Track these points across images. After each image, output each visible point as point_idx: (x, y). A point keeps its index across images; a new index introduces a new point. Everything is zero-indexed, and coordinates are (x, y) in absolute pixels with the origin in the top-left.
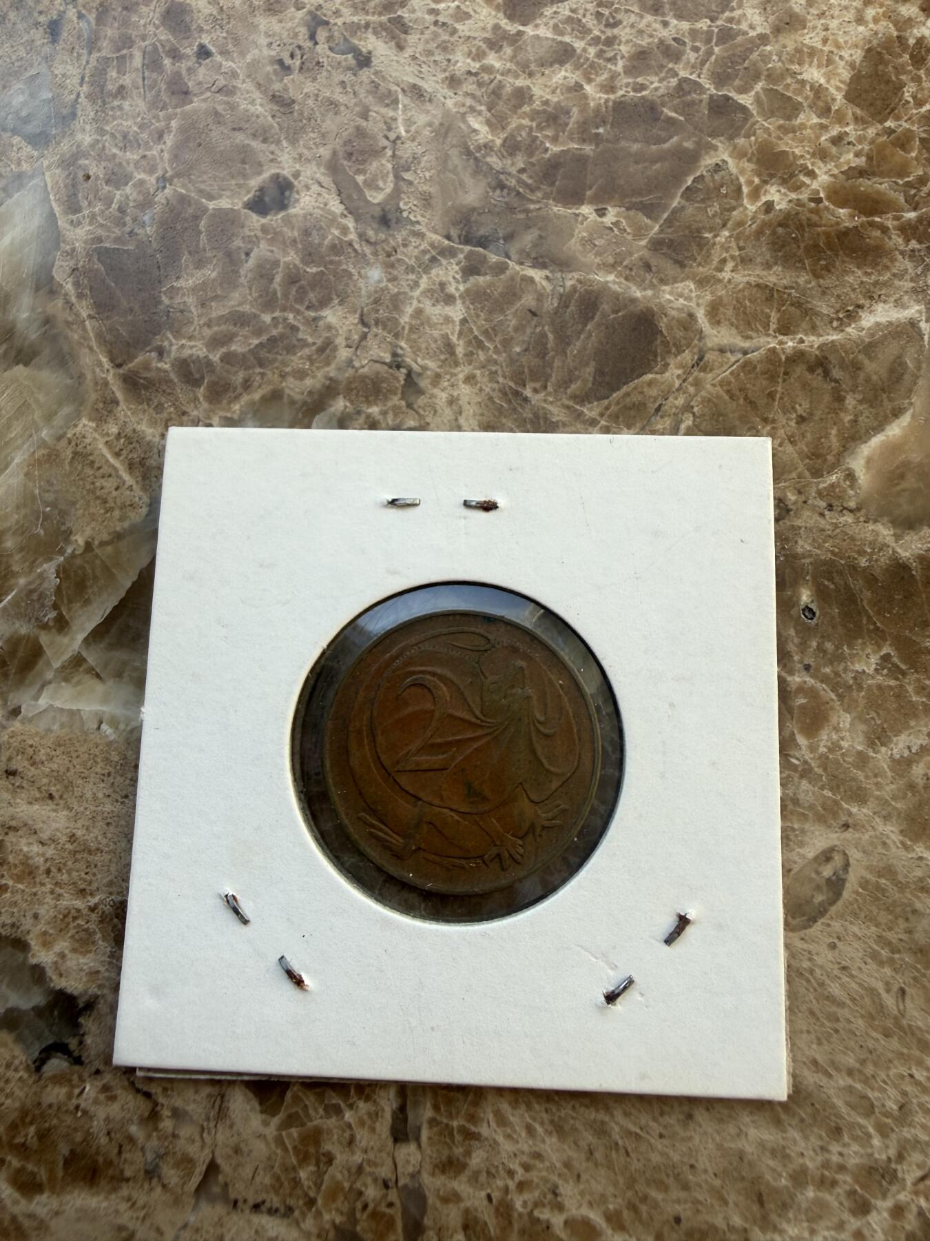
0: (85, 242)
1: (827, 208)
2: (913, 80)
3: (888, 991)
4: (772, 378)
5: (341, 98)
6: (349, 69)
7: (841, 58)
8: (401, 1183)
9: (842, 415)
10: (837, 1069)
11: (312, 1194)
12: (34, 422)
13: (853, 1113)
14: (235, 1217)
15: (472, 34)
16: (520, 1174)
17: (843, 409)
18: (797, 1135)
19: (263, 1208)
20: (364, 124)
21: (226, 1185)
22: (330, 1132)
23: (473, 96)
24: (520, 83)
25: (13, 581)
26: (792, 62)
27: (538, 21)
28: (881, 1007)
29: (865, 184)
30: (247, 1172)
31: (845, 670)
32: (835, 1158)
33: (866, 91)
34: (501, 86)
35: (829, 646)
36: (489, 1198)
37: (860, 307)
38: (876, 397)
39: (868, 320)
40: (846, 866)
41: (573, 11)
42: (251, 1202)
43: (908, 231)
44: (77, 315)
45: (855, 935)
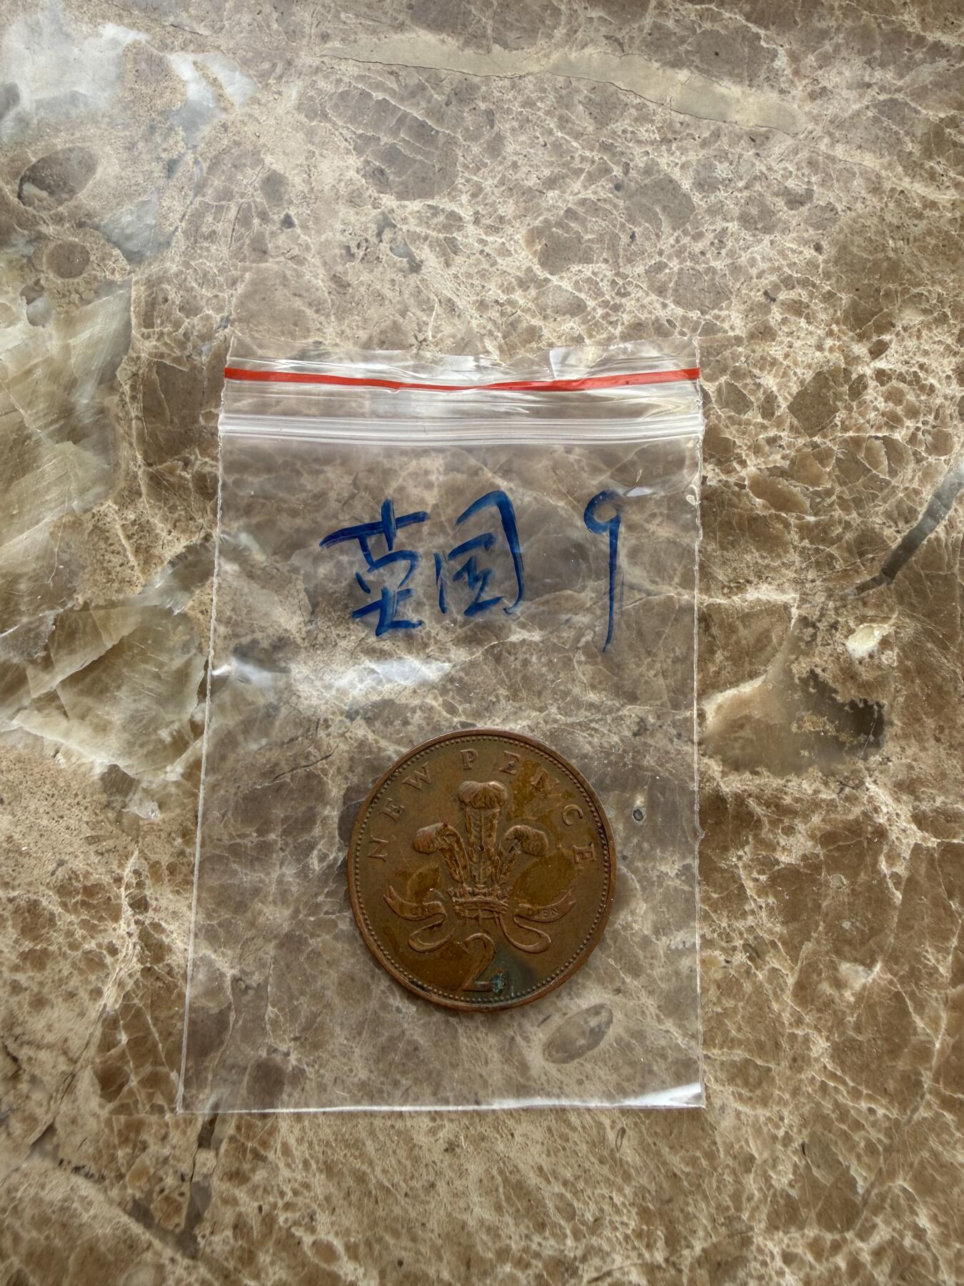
0: (150, 354)
1: (747, 495)
2: (845, 408)
3: (612, 1128)
4: (664, 621)
5: (389, 294)
6: (401, 270)
7: (795, 374)
8: (195, 1179)
9: (710, 665)
10: (556, 1178)
11: (123, 1170)
12: (69, 491)
13: (558, 1215)
14: (58, 1173)
15: (508, 270)
16: (289, 1196)
17: (712, 661)
18: (510, 1221)
19: (82, 1171)
20: (401, 320)
21: (58, 1146)
22: (150, 1125)
23: (494, 322)
24: (536, 322)
25: (18, 618)
26: (755, 365)
27: (564, 274)
28: (603, 1139)
29: (783, 484)
30: (77, 1139)
31: (653, 868)
32: (534, 1246)
33: (807, 407)
34: (518, 320)
35: (646, 845)
36: (260, 1208)
37: (749, 582)
38: (740, 657)
39: (752, 595)
40: (610, 1022)
41: (594, 273)
42: (73, 1165)
43: (805, 530)
44: (127, 413)
45: (600, 1078)
